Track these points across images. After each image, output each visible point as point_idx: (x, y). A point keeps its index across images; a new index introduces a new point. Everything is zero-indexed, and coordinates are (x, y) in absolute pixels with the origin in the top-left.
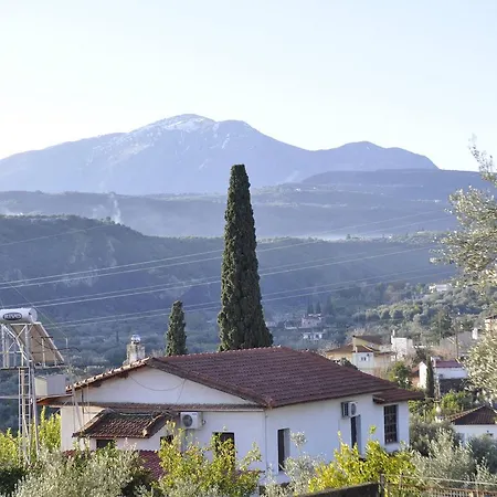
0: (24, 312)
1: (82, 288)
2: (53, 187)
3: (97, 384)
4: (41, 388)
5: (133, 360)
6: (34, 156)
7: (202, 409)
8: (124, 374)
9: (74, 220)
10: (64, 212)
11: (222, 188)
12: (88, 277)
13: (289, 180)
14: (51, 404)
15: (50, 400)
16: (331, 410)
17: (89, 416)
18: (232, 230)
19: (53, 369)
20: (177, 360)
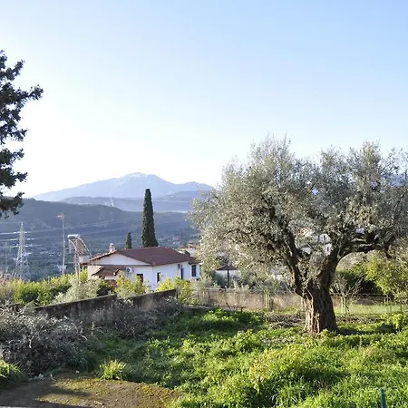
0: (76, 235)
1: (103, 228)
2: (93, 195)
3: (99, 258)
4: (81, 260)
5: (111, 251)
6: (88, 185)
7: (133, 266)
8: (108, 255)
9: (100, 206)
10: (97, 203)
11: (143, 196)
12: (105, 224)
13: (169, 193)
14: (85, 265)
15: (85, 264)
16: (175, 266)
17: (97, 268)
18: (145, 210)
19: (85, 254)
20: (127, 251)
